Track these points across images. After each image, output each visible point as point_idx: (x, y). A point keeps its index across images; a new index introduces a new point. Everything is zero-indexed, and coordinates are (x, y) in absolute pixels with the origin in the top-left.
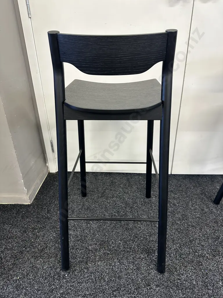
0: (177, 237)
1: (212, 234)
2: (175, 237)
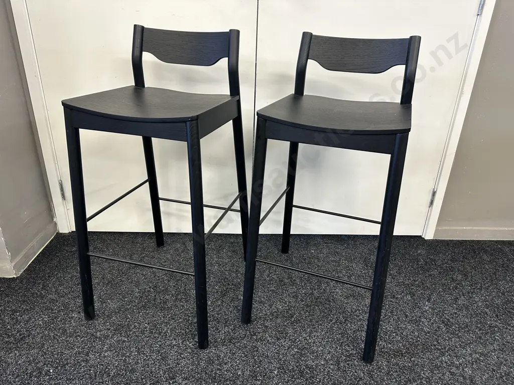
1: (284, 311)
2: (231, 317)
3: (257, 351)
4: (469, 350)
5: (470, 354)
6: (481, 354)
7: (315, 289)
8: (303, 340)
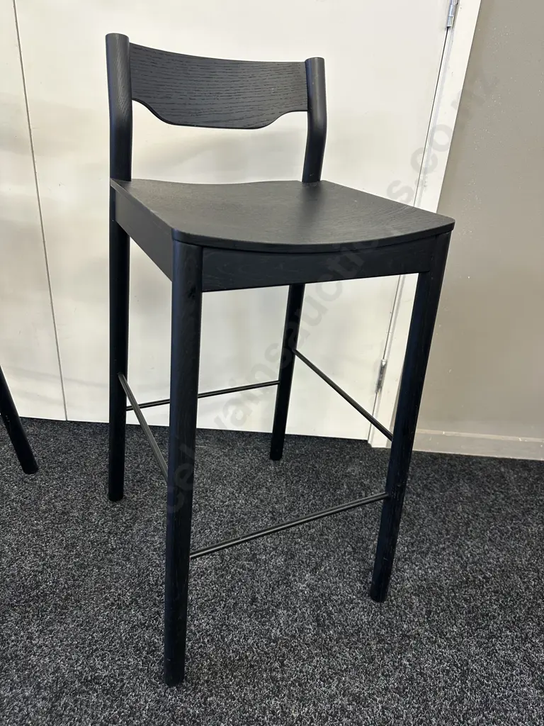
4: (333, 688)
5: (331, 697)
6: (356, 698)
7: (116, 534)
8: (25, 638)
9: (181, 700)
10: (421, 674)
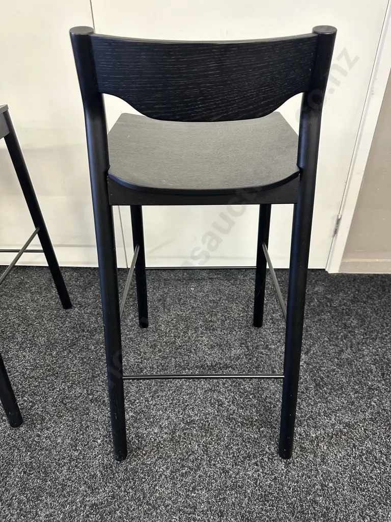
0: (75, 371)
2: (73, 371)
3: (88, 414)
4: (333, 420)
5: (332, 425)
6: (347, 425)
7: (179, 337)
8: (144, 401)
9: (245, 431)
10: (385, 410)
